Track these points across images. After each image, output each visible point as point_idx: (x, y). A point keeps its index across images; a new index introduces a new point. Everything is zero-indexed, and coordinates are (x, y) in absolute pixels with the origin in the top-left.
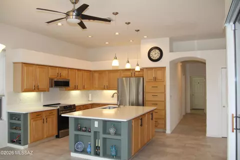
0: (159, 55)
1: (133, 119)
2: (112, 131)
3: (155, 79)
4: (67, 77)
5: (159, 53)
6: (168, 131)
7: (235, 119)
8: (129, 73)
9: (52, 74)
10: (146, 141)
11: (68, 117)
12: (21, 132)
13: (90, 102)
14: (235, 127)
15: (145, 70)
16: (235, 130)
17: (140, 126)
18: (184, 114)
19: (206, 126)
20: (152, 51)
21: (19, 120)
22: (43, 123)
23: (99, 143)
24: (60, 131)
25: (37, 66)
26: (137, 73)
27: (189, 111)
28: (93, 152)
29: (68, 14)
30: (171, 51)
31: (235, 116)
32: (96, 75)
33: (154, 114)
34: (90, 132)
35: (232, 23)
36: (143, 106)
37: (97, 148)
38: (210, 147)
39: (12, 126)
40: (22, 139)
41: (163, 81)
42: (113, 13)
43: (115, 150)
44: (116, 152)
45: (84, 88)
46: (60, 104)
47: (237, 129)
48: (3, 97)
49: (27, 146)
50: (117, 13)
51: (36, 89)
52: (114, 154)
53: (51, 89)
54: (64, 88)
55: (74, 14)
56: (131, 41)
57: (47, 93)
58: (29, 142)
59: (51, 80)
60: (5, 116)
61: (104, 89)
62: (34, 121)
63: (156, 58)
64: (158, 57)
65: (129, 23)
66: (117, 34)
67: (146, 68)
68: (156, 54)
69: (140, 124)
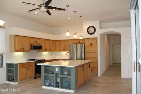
0: (94, 31)
1: (78, 66)
2: (66, 73)
3: (91, 45)
4: (40, 44)
5: (94, 29)
6: (99, 75)
7: (136, 64)
8: (76, 42)
9: (32, 42)
10: (86, 80)
11: (41, 65)
12: (14, 75)
13: (54, 59)
14: (136, 69)
15: (85, 39)
16: (136, 71)
17: (82, 71)
18: (109, 66)
19: (121, 72)
20: (89, 29)
21: (13, 67)
22: (27, 69)
23: (59, 80)
24: (36, 75)
25: (23, 37)
26: (81, 41)
27: (112, 64)
28: (55, 85)
29: (40, 6)
30: (101, 28)
31: (136, 62)
32: (57, 43)
33: (90, 64)
34: (53, 74)
35: (133, 9)
36: (85, 60)
37: (57, 83)
38: (123, 83)
39: (9, 71)
40: (14, 79)
41: (96, 46)
42: (66, 6)
43: (68, 84)
44: (68, 85)
45: (50, 50)
46: (36, 59)
47: (137, 70)
48: (4, 55)
49: (17, 83)
50: (68, 6)
51: (22, 50)
52: (67, 86)
53: (31, 50)
54: (39, 50)
55: (44, 6)
56: (77, 23)
57: (29, 52)
58: (18, 80)
59: (31, 45)
60: (5, 66)
61: (62, 51)
62: (21, 68)
63: (92, 32)
64: (93, 32)
65: (76, 12)
66: (69, 18)
67: (86, 38)
68: (92, 30)
69: (82, 69)
